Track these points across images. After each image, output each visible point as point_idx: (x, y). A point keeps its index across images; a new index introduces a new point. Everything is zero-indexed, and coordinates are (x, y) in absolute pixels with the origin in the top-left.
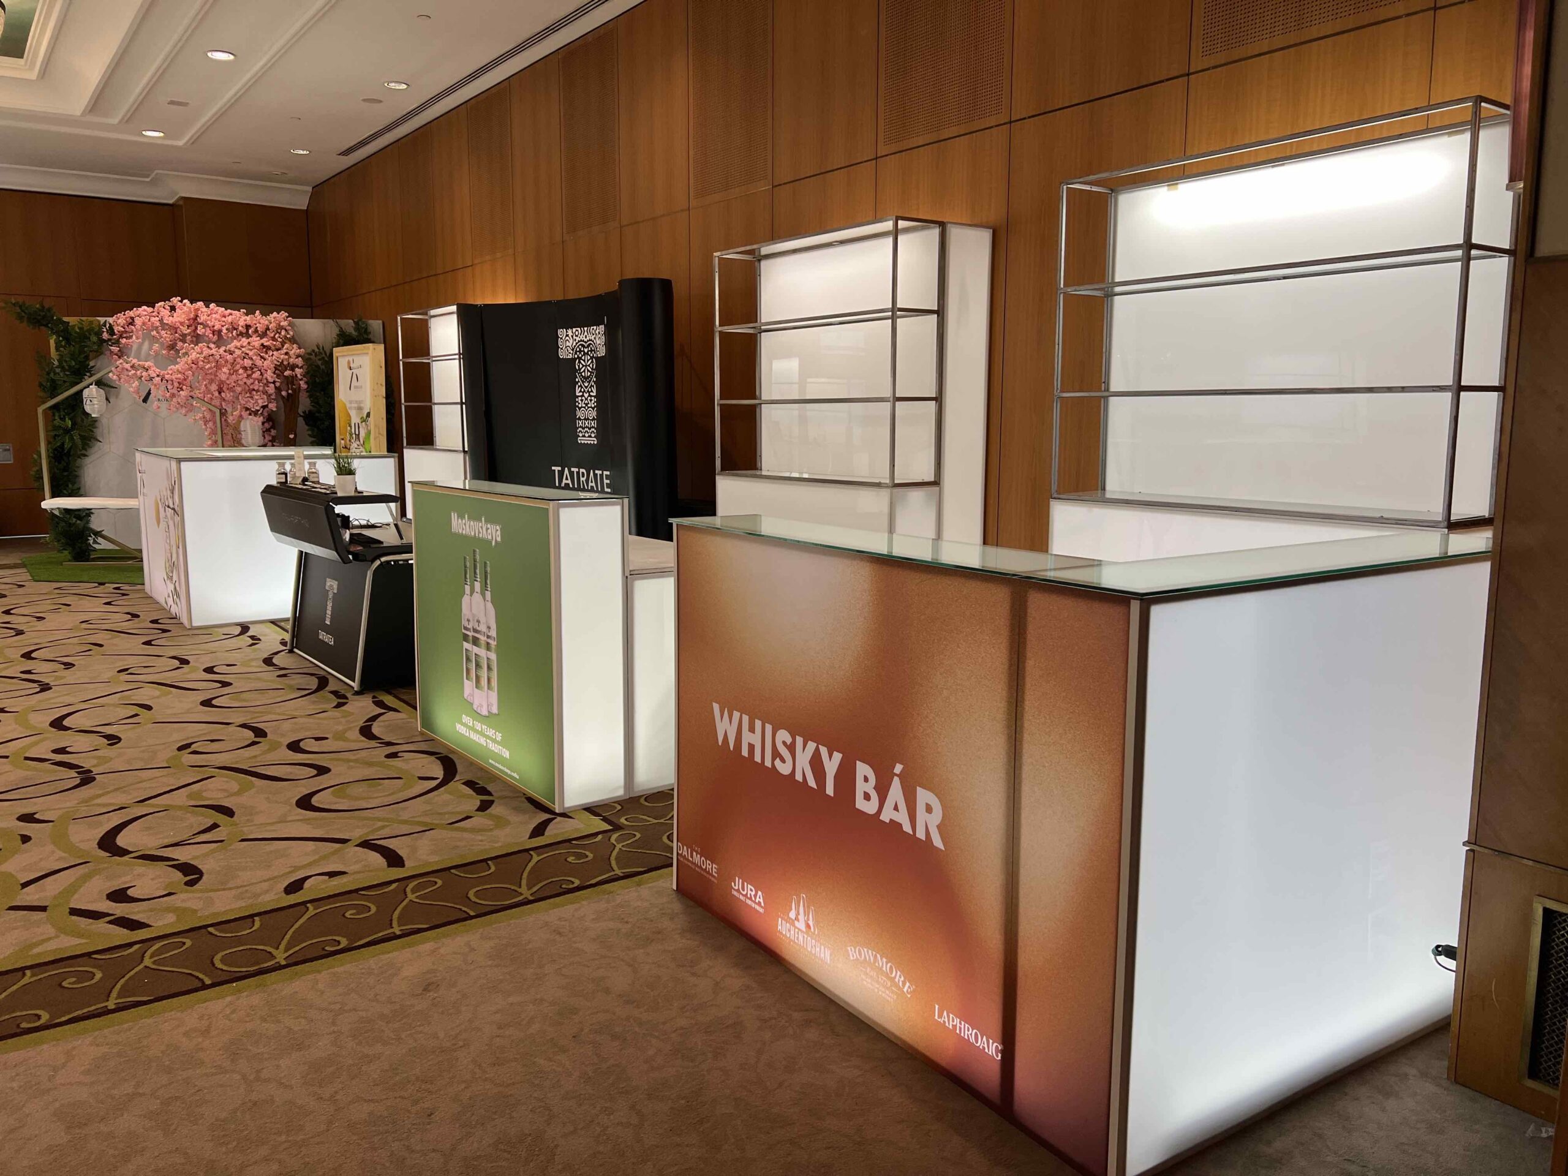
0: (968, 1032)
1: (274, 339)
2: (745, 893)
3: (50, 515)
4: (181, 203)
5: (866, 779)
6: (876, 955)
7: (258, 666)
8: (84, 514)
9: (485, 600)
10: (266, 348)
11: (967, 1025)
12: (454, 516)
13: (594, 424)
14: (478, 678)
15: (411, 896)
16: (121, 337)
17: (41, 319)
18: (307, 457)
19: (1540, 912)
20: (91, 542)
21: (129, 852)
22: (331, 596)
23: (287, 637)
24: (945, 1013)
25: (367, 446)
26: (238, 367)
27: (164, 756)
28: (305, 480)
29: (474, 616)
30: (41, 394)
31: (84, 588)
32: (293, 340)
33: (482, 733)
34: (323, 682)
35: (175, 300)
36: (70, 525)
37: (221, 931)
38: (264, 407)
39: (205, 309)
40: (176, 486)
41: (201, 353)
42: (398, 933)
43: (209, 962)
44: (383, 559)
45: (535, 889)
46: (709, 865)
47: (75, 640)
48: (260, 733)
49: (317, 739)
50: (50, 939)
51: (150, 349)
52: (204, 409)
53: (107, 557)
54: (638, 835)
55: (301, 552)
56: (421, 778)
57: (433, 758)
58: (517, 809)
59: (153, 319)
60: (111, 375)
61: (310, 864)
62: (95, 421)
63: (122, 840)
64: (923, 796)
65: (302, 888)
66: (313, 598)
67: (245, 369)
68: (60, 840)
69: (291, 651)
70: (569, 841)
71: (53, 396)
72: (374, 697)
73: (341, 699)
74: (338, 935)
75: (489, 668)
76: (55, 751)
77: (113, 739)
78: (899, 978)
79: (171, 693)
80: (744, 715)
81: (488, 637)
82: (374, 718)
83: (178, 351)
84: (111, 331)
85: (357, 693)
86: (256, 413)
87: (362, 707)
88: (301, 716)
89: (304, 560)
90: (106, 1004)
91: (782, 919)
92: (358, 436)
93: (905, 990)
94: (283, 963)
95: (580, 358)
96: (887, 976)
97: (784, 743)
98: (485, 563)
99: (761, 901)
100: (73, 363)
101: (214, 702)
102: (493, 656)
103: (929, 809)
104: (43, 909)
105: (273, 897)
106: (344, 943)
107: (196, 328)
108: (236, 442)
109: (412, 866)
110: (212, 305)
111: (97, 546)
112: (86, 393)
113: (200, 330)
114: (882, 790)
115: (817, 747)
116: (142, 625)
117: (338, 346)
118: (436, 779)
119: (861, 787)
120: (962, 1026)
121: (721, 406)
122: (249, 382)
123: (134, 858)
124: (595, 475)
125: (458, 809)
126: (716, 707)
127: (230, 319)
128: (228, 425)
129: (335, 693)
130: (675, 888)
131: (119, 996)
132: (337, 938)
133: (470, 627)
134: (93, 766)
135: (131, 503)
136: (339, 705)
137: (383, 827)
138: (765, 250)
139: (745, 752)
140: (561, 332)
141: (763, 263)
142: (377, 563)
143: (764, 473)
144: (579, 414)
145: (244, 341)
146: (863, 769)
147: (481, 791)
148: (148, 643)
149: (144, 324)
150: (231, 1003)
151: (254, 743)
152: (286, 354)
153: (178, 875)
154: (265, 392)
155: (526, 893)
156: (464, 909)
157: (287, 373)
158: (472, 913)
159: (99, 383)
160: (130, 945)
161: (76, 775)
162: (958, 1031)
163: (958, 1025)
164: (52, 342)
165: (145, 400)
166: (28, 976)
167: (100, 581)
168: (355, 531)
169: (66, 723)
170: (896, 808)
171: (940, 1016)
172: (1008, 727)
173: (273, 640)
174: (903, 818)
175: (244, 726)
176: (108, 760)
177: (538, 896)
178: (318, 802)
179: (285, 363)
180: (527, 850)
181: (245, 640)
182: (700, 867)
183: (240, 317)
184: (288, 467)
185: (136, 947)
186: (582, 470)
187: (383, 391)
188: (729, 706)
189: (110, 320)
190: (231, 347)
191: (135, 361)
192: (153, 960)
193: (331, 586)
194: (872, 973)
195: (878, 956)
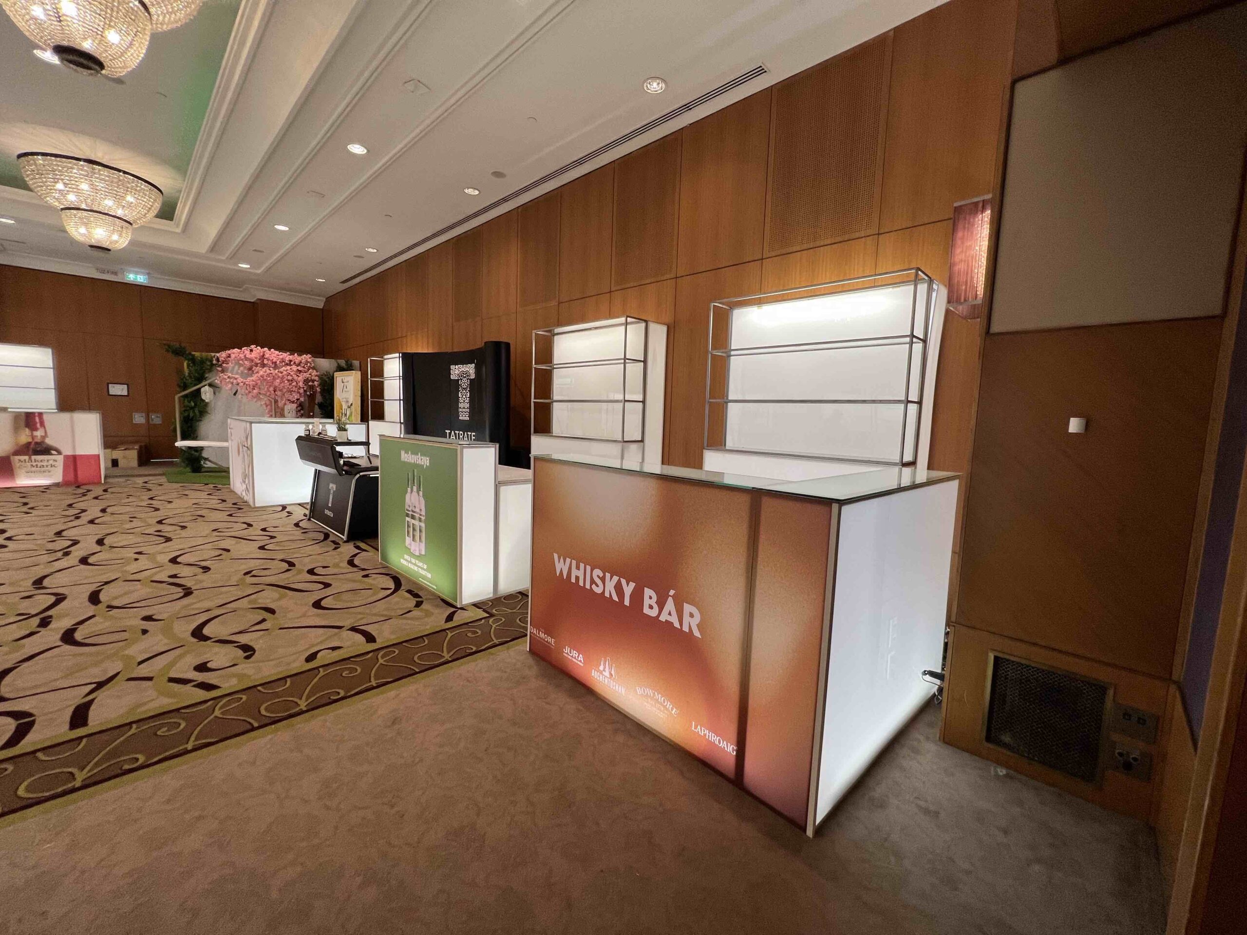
0: (714, 738)
1: (304, 367)
2: (571, 655)
3: (180, 449)
4: (258, 302)
5: (651, 598)
6: (654, 693)
7: (291, 527)
8: (199, 450)
9: (419, 495)
10: (300, 371)
11: (713, 734)
12: (403, 453)
13: (468, 410)
14: (414, 536)
15: (381, 661)
16: (223, 363)
17: (179, 352)
18: (321, 423)
19: (992, 658)
20: (202, 463)
21: (211, 638)
22: (332, 492)
23: (307, 512)
24: (699, 727)
25: (350, 419)
26: (285, 379)
27: (234, 580)
28: (320, 433)
29: (412, 504)
30: (178, 389)
31: (196, 486)
32: (314, 368)
33: (415, 564)
34: (327, 536)
35: (253, 346)
36: (192, 454)
37: (265, 689)
38: (298, 399)
39: (268, 352)
40: (249, 436)
41: (266, 372)
42: (375, 685)
43: (257, 710)
44: (361, 474)
45: (452, 653)
46: (549, 639)
47: (189, 514)
48: (291, 564)
49: (324, 567)
50: (153, 700)
51: (239, 369)
52: (266, 399)
53: (211, 470)
54: (504, 620)
55: (316, 470)
56: (382, 589)
57: (388, 577)
58: (437, 606)
59: (240, 355)
60: (216, 381)
61: (321, 642)
62: (206, 404)
63: (206, 631)
64: (687, 608)
65: (316, 658)
66: (322, 492)
67: (288, 380)
68: (167, 631)
69: (309, 520)
70: (467, 624)
71: (184, 390)
72: (354, 544)
73: (336, 545)
74: (339, 688)
75: (420, 531)
76: (170, 577)
77: (206, 569)
78: (669, 705)
79: (240, 542)
80: (573, 561)
81: (420, 515)
82: (355, 555)
83: (253, 371)
84: (218, 360)
85: (345, 542)
86: (293, 402)
87: (348, 549)
88: (315, 555)
89: (318, 474)
90: (186, 746)
91: (595, 670)
92: (346, 415)
93: (673, 712)
94: (305, 709)
95: (461, 379)
96: (661, 704)
97: (598, 576)
98: (420, 477)
99: (582, 659)
100: (196, 375)
101: (266, 547)
102: (423, 525)
103: (692, 615)
104: (150, 679)
105: (298, 664)
106: (342, 693)
107: (263, 361)
108: (282, 415)
109: (380, 642)
110: (272, 350)
111: (205, 466)
112: (202, 390)
113: (266, 362)
114: (661, 604)
115: (619, 579)
116: (227, 506)
117: (337, 371)
118: (391, 589)
119: (647, 602)
120: (710, 735)
121: (535, 402)
122: (290, 387)
123: (213, 642)
124: (468, 435)
125: (405, 606)
126: (556, 556)
127: (281, 357)
128: (278, 407)
129: (333, 542)
130: (528, 650)
131: (196, 740)
132: (337, 690)
133: (410, 509)
134: (193, 585)
135: (225, 444)
136: (336, 548)
137: (362, 619)
138: (557, 330)
139: (573, 580)
140: (452, 367)
141: (556, 337)
142: (358, 476)
143: (554, 435)
144: (460, 405)
145: (288, 368)
146: (648, 592)
147: (416, 596)
148: (231, 515)
149: (236, 357)
150: (271, 739)
151: (288, 570)
152: (310, 374)
153: (240, 653)
154: (298, 392)
155: (447, 656)
156: (412, 667)
157: (310, 383)
158: (417, 670)
159: (210, 385)
160: (206, 702)
161: (182, 591)
162: (707, 737)
163: (707, 734)
164: (185, 364)
165: (235, 394)
166: (134, 729)
167: (206, 483)
168: (346, 460)
169: (179, 560)
170: (670, 614)
171: (696, 728)
172: (747, 572)
173: (299, 514)
174: (674, 620)
175: (282, 560)
176: (201, 582)
177: (455, 657)
178: (326, 604)
179: (310, 379)
180: (444, 630)
181: (285, 514)
182: (544, 640)
183: (287, 356)
184: (311, 427)
185: (209, 703)
186: (461, 432)
187: (359, 393)
188: (564, 556)
189: (218, 355)
190: (281, 370)
191: (230, 375)
192: (220, 711)
193: (332, 487)
194: (651, 702)
195: (656, 693)
